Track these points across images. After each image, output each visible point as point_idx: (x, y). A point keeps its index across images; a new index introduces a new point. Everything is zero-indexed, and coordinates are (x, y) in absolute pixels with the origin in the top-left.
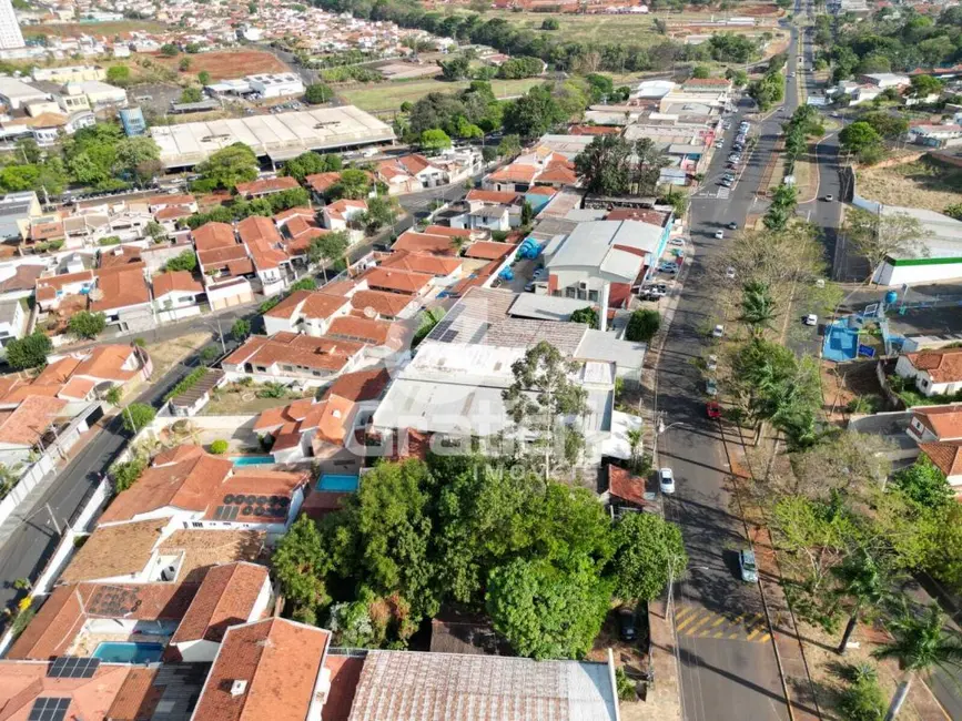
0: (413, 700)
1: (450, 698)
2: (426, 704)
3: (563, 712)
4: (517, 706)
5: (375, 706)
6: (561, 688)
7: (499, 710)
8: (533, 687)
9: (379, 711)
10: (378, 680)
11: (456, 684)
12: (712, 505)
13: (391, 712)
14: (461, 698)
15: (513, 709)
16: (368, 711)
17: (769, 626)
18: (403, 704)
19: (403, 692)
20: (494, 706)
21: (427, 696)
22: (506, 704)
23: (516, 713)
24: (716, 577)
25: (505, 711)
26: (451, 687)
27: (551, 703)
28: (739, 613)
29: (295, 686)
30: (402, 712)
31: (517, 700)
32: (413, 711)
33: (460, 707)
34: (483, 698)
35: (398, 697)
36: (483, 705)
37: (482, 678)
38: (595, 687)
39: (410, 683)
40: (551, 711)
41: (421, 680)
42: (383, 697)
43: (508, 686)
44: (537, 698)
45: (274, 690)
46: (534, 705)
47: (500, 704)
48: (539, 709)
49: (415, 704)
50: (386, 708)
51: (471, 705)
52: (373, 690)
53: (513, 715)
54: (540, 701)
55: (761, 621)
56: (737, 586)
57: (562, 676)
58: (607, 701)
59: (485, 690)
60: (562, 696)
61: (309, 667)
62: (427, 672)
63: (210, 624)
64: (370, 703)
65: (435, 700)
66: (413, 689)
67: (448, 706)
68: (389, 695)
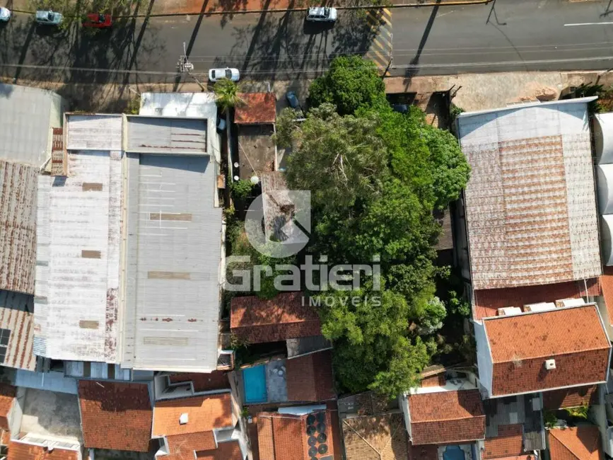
0: (518, 246)
1: (512, 221)
2: (519, 236)
3: (511, 144)
4: (511, 175)
5: (527, 270)
6: (490, 147)
7: (516, 187)
8: (492, 167)
9: (531, 266)
10: (504, 275)
11: (498, 220)
12: (250, 37)
13: (530, 258)
14: (510, 214)
15: (514, 177)
16: (532, 273)
17: (377, 8)
18: (522, 251)
19: (513, 254)
20: (513, 190)
21: (513, 237)
22: (510, 183)
23: (517, 175)
24: (333, 43)
25: (516, 183)
26: (502, 223)
27: (504, 153)
28: (368, 29)
29: (534, 327)
30: (528, 251)
31: (505, 176)
32: (527, 243)
33: (518, 213)
34: (508, 199)
35: (517, 256)
36: (514, 198)
37: (489, 203)
38: (485, 126)
39: (503, 252)
40: (511, 152)
41: (499, 245)
42: (519, 267)
43: (494, 184)
44: (501, 163)
45: (544, 339)
46: (508, 164)
47: (510, 187)
48: (511, 160)
49: (521, 244)
50: (527, 262)
51: (515, 206)
52: (513, 275)
53: (519, 178)
54: (504, 161)
55: (373, 13)
56: (341, 27)
57: (476, 149)
58: (497, 116)
59: (500, 199)
60: (496, 146)
61: (516, 324)
62: (489, 243)
63: (471, 416)
64: (526, 274)
65: (515, 231)
66: (508, 248)
67: (519, 221)
68: (516, 263)
